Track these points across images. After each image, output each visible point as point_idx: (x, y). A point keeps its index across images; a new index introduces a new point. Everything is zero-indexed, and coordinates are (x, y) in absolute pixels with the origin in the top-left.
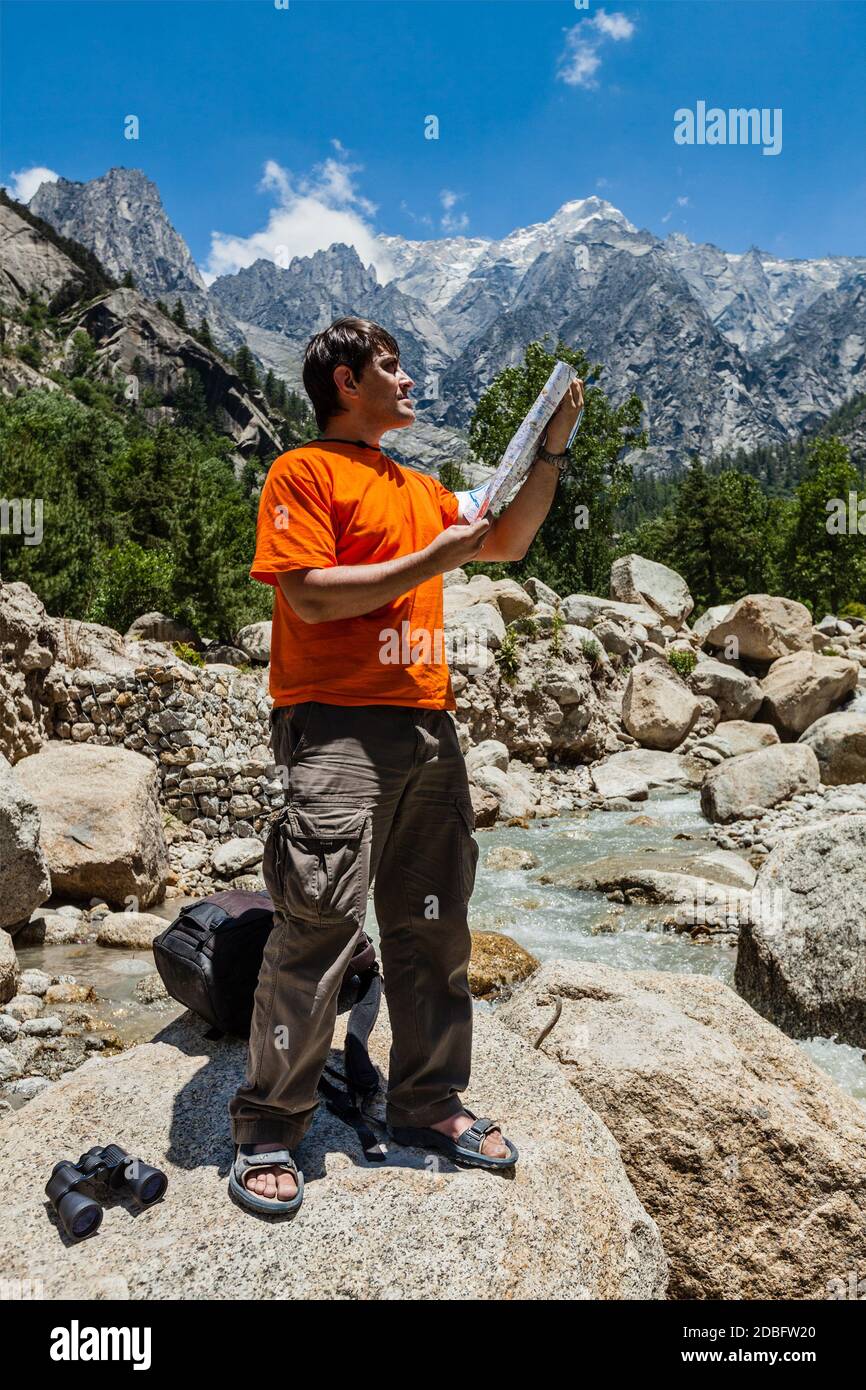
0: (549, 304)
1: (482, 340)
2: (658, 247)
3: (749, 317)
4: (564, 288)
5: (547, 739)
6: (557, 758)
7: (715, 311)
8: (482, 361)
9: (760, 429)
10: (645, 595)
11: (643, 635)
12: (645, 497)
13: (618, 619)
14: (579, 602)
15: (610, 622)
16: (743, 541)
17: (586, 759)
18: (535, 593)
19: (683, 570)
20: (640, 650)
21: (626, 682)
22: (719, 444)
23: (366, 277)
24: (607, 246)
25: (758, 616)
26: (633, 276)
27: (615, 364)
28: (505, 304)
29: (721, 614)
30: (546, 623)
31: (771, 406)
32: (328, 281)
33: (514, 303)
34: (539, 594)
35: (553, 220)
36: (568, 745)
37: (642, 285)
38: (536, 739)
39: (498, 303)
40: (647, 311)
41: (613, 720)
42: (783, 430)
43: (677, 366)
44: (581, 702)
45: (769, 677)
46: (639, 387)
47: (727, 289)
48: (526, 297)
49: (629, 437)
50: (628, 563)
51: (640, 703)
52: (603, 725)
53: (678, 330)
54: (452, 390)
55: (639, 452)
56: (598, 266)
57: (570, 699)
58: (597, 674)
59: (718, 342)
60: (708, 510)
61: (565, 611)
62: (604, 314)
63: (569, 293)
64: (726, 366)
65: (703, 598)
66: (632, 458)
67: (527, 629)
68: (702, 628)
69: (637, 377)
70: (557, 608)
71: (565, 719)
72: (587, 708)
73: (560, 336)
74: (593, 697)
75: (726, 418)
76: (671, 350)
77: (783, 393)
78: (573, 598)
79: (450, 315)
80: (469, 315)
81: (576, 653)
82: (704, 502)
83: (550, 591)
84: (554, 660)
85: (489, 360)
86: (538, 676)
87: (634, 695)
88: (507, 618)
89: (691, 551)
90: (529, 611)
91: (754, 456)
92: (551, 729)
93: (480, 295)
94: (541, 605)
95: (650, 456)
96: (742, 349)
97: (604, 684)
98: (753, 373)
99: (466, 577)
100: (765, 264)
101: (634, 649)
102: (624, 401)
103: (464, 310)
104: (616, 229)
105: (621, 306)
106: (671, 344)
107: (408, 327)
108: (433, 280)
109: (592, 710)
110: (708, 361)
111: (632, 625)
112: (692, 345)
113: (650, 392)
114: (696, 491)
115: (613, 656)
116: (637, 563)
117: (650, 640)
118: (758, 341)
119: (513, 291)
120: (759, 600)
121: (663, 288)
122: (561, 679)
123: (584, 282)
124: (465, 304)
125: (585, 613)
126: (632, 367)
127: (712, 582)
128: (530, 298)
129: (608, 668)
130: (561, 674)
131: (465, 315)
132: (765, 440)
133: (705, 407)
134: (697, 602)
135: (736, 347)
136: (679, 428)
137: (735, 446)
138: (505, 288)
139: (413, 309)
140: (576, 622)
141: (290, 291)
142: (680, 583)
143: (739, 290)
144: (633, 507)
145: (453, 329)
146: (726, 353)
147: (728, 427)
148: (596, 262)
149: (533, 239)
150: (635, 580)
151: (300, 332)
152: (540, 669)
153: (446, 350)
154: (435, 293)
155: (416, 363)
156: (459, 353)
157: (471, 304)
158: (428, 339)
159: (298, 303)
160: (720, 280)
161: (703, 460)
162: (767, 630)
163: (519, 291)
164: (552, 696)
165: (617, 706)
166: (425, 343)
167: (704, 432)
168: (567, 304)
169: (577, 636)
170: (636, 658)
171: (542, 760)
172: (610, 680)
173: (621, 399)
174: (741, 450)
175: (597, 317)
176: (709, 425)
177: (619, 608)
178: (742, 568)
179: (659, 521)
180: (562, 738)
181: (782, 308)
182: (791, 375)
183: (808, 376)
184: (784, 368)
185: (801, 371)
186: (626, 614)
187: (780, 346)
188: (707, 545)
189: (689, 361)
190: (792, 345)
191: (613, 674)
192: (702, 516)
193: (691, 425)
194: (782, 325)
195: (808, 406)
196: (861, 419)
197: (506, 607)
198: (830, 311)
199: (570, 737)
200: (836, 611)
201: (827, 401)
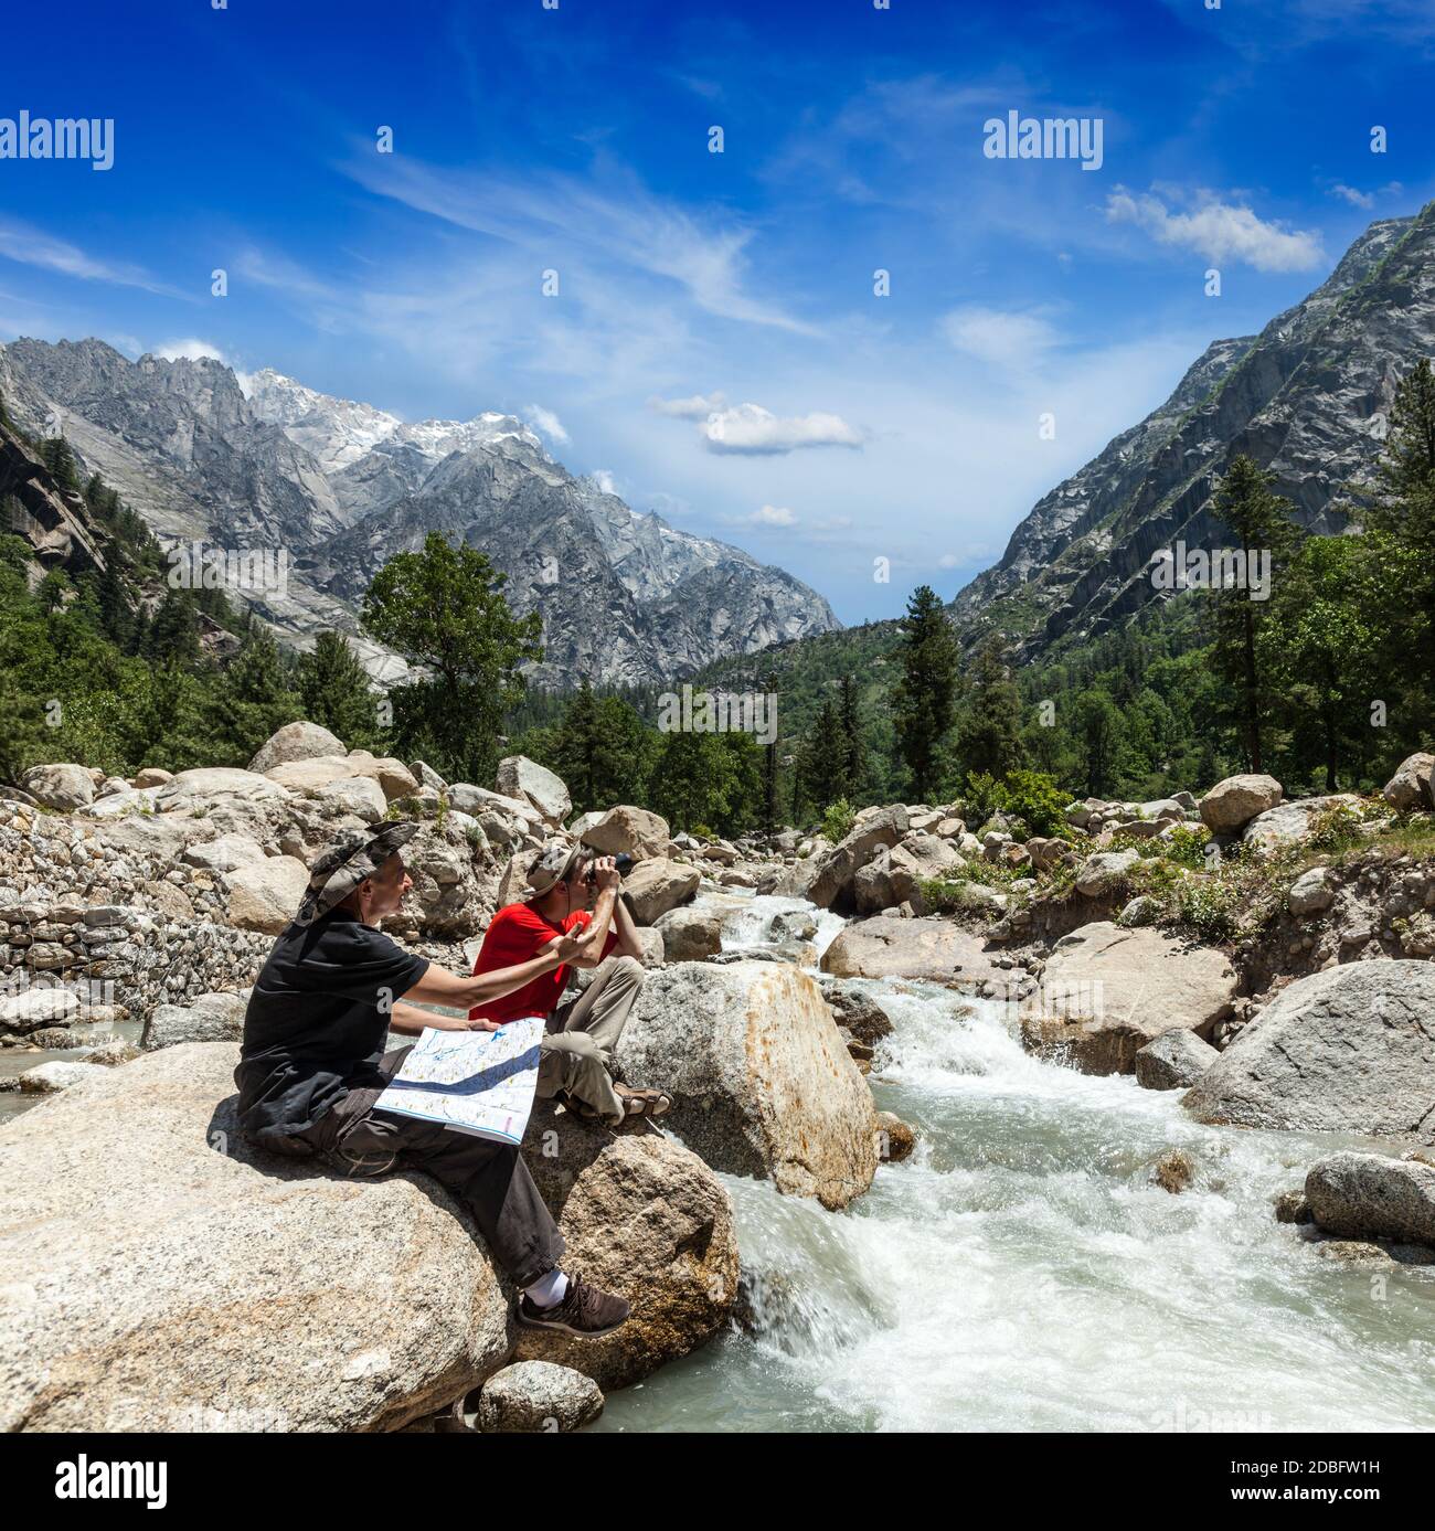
0: (459, 503)
1: (382, 516)
2: (571, 483)
3: (644, 570)
4: (476, 491)
5: (421, 914)
6: (429, 933)
7: (615, 556)
8: (378, 538)
9: (643, 668)
10: (528, 794)
11: (524, 828)
12: (534, 708)
13: (502, 811)
14: (464, 790)
15: (494, 813)
16: (619, 760)
17: (460, 935)
18: (421, 776)
19: (565, 777)
20: (520, 842)
21: (504, 869)
22: (607, 673)
23: (244, 408)
24: (523, 467)
25: (627, 824)
26: (545, 502)
27: (519, 578)
28: (411, 488)
29: (595, 818)
30: (431, 804)
31: (654, 650)
32: (192, 396)
33: (421, 490)
34: (425, 777)
35: (471, 424)
36: (442, 921)
37: (552, 514)
38: (410, 914)
39: (404, 485)
40: (555, 539)
41: (489, 902)
42: (661, 673)
43: (577, 595)
44: (460, 882)
45: (631, 876)
46: (540, 606)
47: (627, 540)
48: (435, 489)
49: (527, 649)
50: (515, 763)
51: (516, 888)
52: (479, 906)
53: (582, 564)
54: (341, 558)
55: (535, 664)
56: (511, 482)
57: (449, 879)
58: (477, 859)
59: (615, 584)
60: (592, 728)
61: (451, 797)
62: (514, 530)
63: (480, 498)
64: (620, 607)
65: (580, 806)
66: (528, 668)
67: (411, 807)
68: (578, 829)
69: (538, 596)
70: (442, 793)
71: (442, 896)
72: (465, 889)
73: (467, 536)
74: (472, 880)
75: (615, 652)
76: (573, 580)
77: (665, 643)
78: (460, 786)
79: (347, 481)
80: (370, 487)
81: (459, 836)
82: (589, 720)
83: (436, 776)
84: (439, 841)
85: (386, 539)
86: (417, 854)
87: (512, 881)
88: (389, 795)
89: (574, 761)
90: (414, 791)
91: (635, 691)
92: (425, 904)
93: (383, 470)
94: (425, 787)
95: (544, 671)
96: (635, 596)
97: (483, 869)
98: (643, 620)
99: (345, 750)
100: (662, 530)
101: (515, 840)
102: (525, 615)
103: (363, 480)
104: (533, 455)
105: (531, 526)
106: (573, 574)
107: (294, 478)
108: (329, 438)
109: (470, 891)
110: (605, 599)
111: (515, 818)
112: (592, 581)
113: (550, 613)
114: (583, 711)
115: (494, 844)
116: (524, 764)
117: (531, 834)
118: (649, 593)
119: (421, 478)
120: (629, 810)
121: (571, 522)
122: (443, 859)
123: (497, 493)
124: (365, 474)
125: (470, 802)
126: (535, 585)
127: (589, 791)
128: (439, 491)
129: (489, 855)
130: (442, 854)
131: (364, 486)
132: (646, 678)
133: (598, 638)
134: (575, 808)
135: (631, 594)
136: (573, 652)
137: (620, 679)
138: (413, 473)
139: (302, 461)
140: (461, 809)
141: (136, 391)
142: (562, 788)
143: (638, 544)
144: (523, 714)
145: (349, 496)
146: (621, 595)
147: (616, 661)
148: (511, 478)
149: (448, 434)
150: (520, 778)
151: (145, 442)
152: (421, 848)
153: (339, 516)
154: (331, 452)
155: (300, 519)
156: (353, 523)
157: (372, 477)
158: (318, 497)
159: (147, 408)
160: (623, 531)
161: (593, 685)
162: (633, 836)
163: (428, 480)
164: (430, 874)
165: (495, 890)
166: (312, 501)
167: (595, 660)
168: (477, 509)
169: (462, 821)
170: (516, 848)
171: (415, 934)
172: (489, 865)
173: (522, 612)
174: (625, 683)
175: (506, 530)
176: (600, 655)
177: (504, 801)
178: (614, 783)
179: (547, 731)
180: (437, 914)
181: (671, 571)
182: (673, 628)
183: (686, 633)
184: (668, 621)
185: (682, 627)
186: (511, 808)
187: (667, 602)
188: (588, 759)
189: (589, 595)
190: (675, 604)
191: (493, 860)
192: (587, 733)
193: (584, 651)
194: (669, 584)
195: (682, 658)
196: (723, 678)
197: (389, 784)
198: (708, 584)
199: (446, 915)
200: (688, 830)
201: (699, 657)
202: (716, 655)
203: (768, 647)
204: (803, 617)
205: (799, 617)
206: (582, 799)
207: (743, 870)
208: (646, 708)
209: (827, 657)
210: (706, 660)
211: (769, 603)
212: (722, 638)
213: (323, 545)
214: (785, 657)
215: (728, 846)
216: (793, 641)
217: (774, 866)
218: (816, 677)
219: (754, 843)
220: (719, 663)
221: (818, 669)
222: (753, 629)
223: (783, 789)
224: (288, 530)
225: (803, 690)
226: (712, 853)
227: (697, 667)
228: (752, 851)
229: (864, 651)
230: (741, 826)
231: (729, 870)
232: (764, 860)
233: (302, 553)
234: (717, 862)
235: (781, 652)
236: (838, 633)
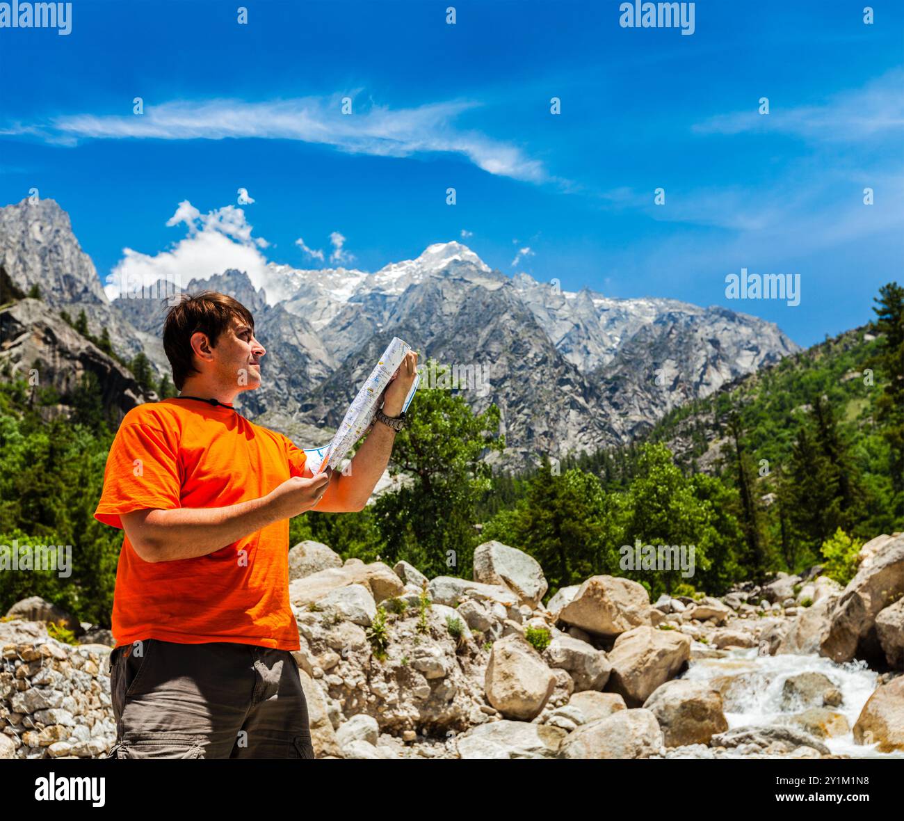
0: (417, 326)
1: (359, 353)
2: (508, 283)
3: (584, 342)
4: (430, 312)
5: (415, 712)
6: (425, 731)
7: (556, 336)
9: (598, 434)
10: (504, 578)
11: (501, 612)
13: (479, 599)
14: (444, 583)
15: (472, 602)
17: (453, 731)
18: (404, 575)
20: (500, 628)
21: (487, 657)
22: (565, 447)
23: (257, 298)
24: (466, 281)
25: (603, 595)
26: (488, 307)
28: (379, 325)
29: (571, 593)
30: (414, 602)
31: (606, 416)
33: (387, 324)
34: (408, 576)
35: (420, 259)
36: (435, 718)
37: (495, 315)
38: (405, 713)
39: (374, 324)
40: (501, 335)
41: (477, 693)
42: (617, 436)
43: (526, 381)
44: (447, 677)
45: (615, 650)
46: (496, 397)
47: (565, 320)
48: (398, 320)
49: (488, 440)
50: (488, 549)
51: (500, 676)
52: (467, 698)
53: (527, 352)
54: (333, 396)
55: (497, 452)
56: (458, 297)
57: (435, 674)
58: (461, 650)
59: (560, 362)
60: (557, 502)
61: (432, 592)
62: (464, 336)
63: (434, 318)
64: (568, 381)
65: (556, 581)
66: (492, 457)
67: (396, 608)
68: (555, 606)
69: (493, 389)
70: (424, 589)
71: (432, 693)
72: (452, 682)
73: (428, 352)
74: (458, 672)
75: (569, 425)
76: (521, 368)
77: (616, 405)
78: (440, 580)
79: (332, 333)
80: (349, 333)
81: (441, 630)
82: (553, 495)
83: (418, 573)
84: (422, 637)
86: (406, 652)
87: (495, 669)
88: (378, 598)
90: (399, 591)
91: (594, 457)
92: (421, 704)
93: (357, 317)
94: (408, 586)
95: (507, 456)
96: (580, 368)
97: (468, 658)
98: (591, 388)
99: (341, 561)
100: (595, 301)
101: (495, 626)
103: (344, 329)
104: (473, 268)
105: (479, 330)
106: (521, 362)
107: (293, 341)
108: (316, 303)
109: (457, 684)
110: (553, 377)
111: (492, 603)
112: (538, 364)
113: (505, 402)
114: (546, 486)
115: (476, 632)
116: (496, 549)
117: (509, 617)
118: (593, 363)
119: (386, 314)
120: (604, 580)
121: (513, 317)
122: (428, 655)
123: (447, 309)
124: (344, 324)
125: (450, 594)
128: (401, 321)
129: (472, 644)
130: (428, 650)
132: (603, 444)
133: (552, 415)
135: (575, 367)
136: (530, 433)
137: (578, 449)
138: (379, 312)
139: (298, 326)
140: (442, 602)
142: (535, 567)
143: (576, 321)
144: (493, 500)
145: (333, 344)
146: (567, 371)
147: (571, 432)
148: (456, 295)
149: (403, 273)
150: (495, 564)
152: (408, 646)
153: (327, 362)
154: (318, 314)
155: (301, 372)
156: (339, 365)
157: (350, 324)
158: (312, 352)
160: (560, 312)
161: (552, 461)
162: (611, 608)
163: (392, 315)
164: (419, 671)
165: (481, 679)
166: (308, 355)
167: (552, 436)
168: (433, 326)
169: (442, 615)
170: (496, 634)
171: (411, 734)
172: (473, 655)
173: (480, 407)
174: (583, 452)
175: (458, 338)
176: (556, 430)
177: (481, 588)
179: (516, 512)
180: (429, 711)
181: (611, 337)
182: (621, 390)
183: (635, 392)
184: (615, 385)
185: (630, 388)
186: (487, 594)
187: (612, 367)
188: (558, 533)
189: (537, 377)
190: (620, 367)
191: (476, 649)
192: (552, 508)
193: (541, 430)
194: (611, 350)
195: (636, 416)
196: (680, 428)
197: (378, 589)
198: (649, 340)
199: (437, 710)
200: (669, 592)
201: (652, 412)
202: (669, 407)
203: (722, 387)
204: (755, 349)
205: (751, 349)
206: (557, 575)
207: (737, 629)
208: (608, 473)
209: (790, 383)
210: (660, 414)
211: (715, 343)
212: (672, 389)
213: (318, 389)
214: (742, 393)
215: (716, 604)
216: (748, 375)
217: (773, 619)
218: (782, 406)
219: (746, 596)
220: (673, 413)
221: (782, 398)
222: (703, 373)
223: (769, 532)
224: (292, 383)
225: (770, 424)
226: (699, 614)
227: (652, 422)
228: (745, 606)
229: (832, 367)
230: (728, 580)
231: (722, 630)
232: (760, 614)
233: (304, 399)
234: (707, 623)
235: (737, 389)
236: (798, 356)
